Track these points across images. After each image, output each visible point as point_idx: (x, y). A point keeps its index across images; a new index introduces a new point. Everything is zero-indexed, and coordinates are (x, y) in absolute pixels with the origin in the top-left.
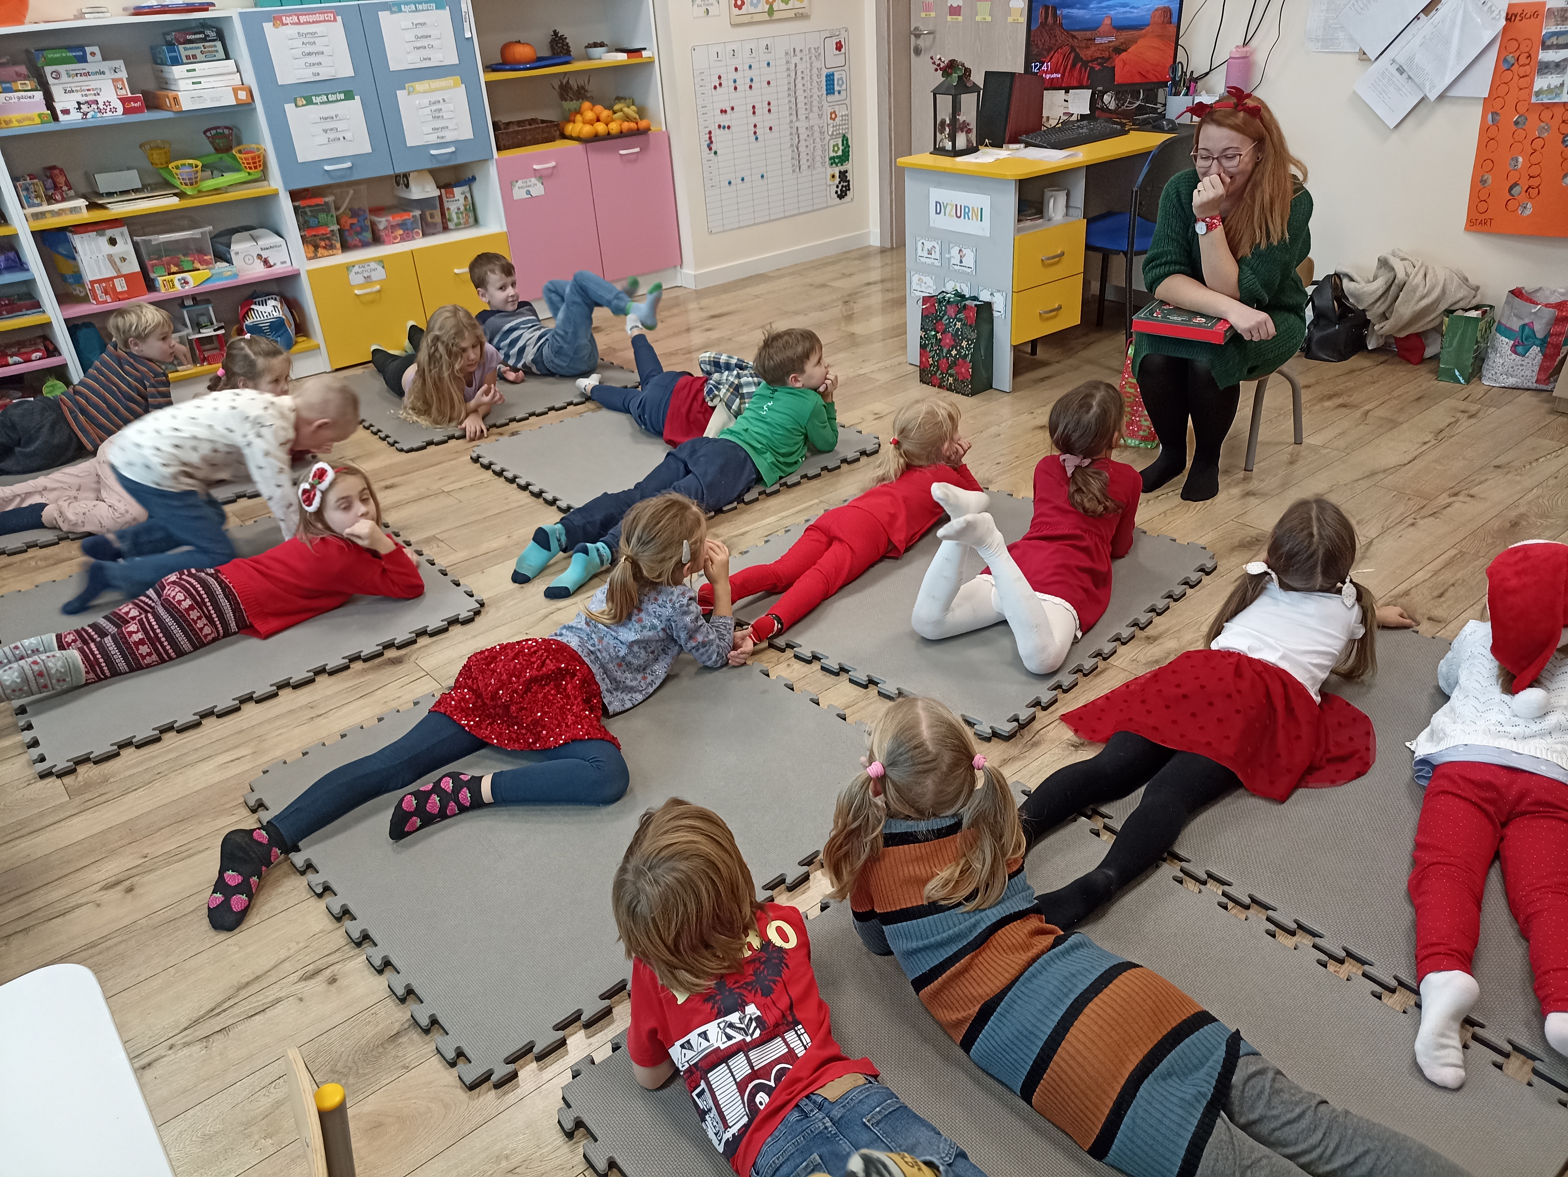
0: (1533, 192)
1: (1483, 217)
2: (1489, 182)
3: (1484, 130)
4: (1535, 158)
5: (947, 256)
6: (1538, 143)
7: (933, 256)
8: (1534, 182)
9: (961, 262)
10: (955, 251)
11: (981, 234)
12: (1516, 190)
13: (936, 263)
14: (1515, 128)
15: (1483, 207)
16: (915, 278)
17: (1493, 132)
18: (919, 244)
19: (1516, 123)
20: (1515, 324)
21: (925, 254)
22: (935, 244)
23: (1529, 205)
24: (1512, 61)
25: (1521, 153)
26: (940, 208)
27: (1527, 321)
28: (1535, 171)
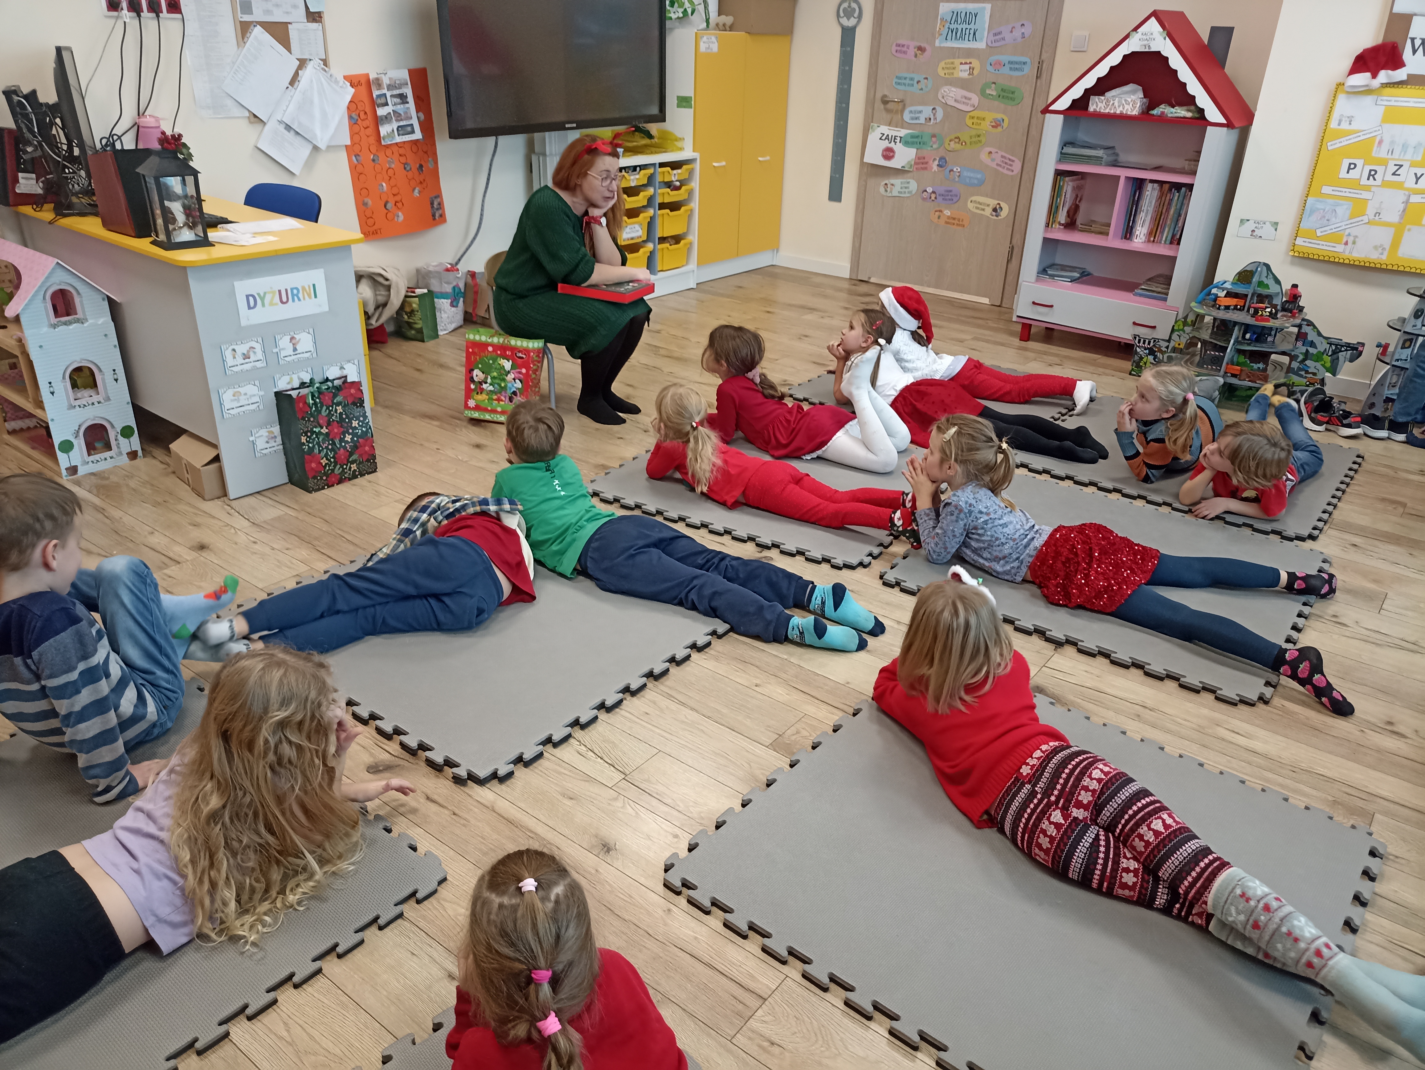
0: (399, 205)
1: (371, 229)
2: (370, 202)
3: (353, 168)
4: (393, 182)
5: (275, 350)
6: (390, 172)
7: (253, 358)
8: (398, 198)
9: (295, 349)
10: (284, 342)
11: (317, 311)
12: (389, 206)
13: (259, 365)
14: (372, 164)
15: (370, 222)
16: (227, 397)
17: (360, 168)
18: (228, 354)
19: (373, 160)
20: (448, 288)
21: (240, 360)
22: (253, 344)
23: (400, 214)
24: (356, 117)
25: (383, 180)
26: (252, 301)
27: (455, 284)
28: (395, 191)
